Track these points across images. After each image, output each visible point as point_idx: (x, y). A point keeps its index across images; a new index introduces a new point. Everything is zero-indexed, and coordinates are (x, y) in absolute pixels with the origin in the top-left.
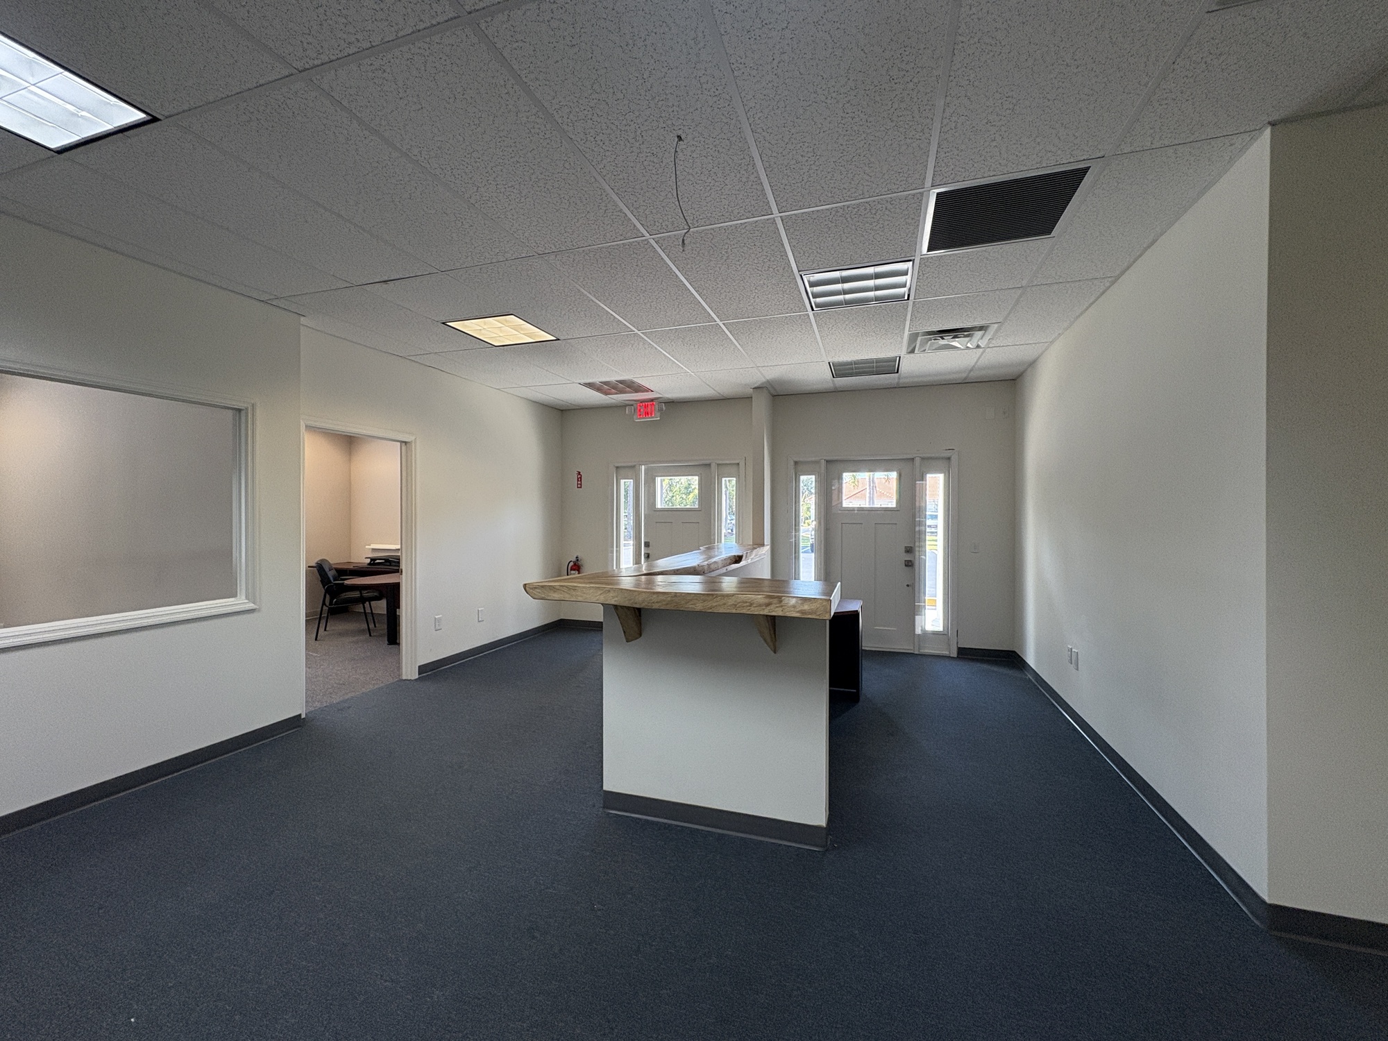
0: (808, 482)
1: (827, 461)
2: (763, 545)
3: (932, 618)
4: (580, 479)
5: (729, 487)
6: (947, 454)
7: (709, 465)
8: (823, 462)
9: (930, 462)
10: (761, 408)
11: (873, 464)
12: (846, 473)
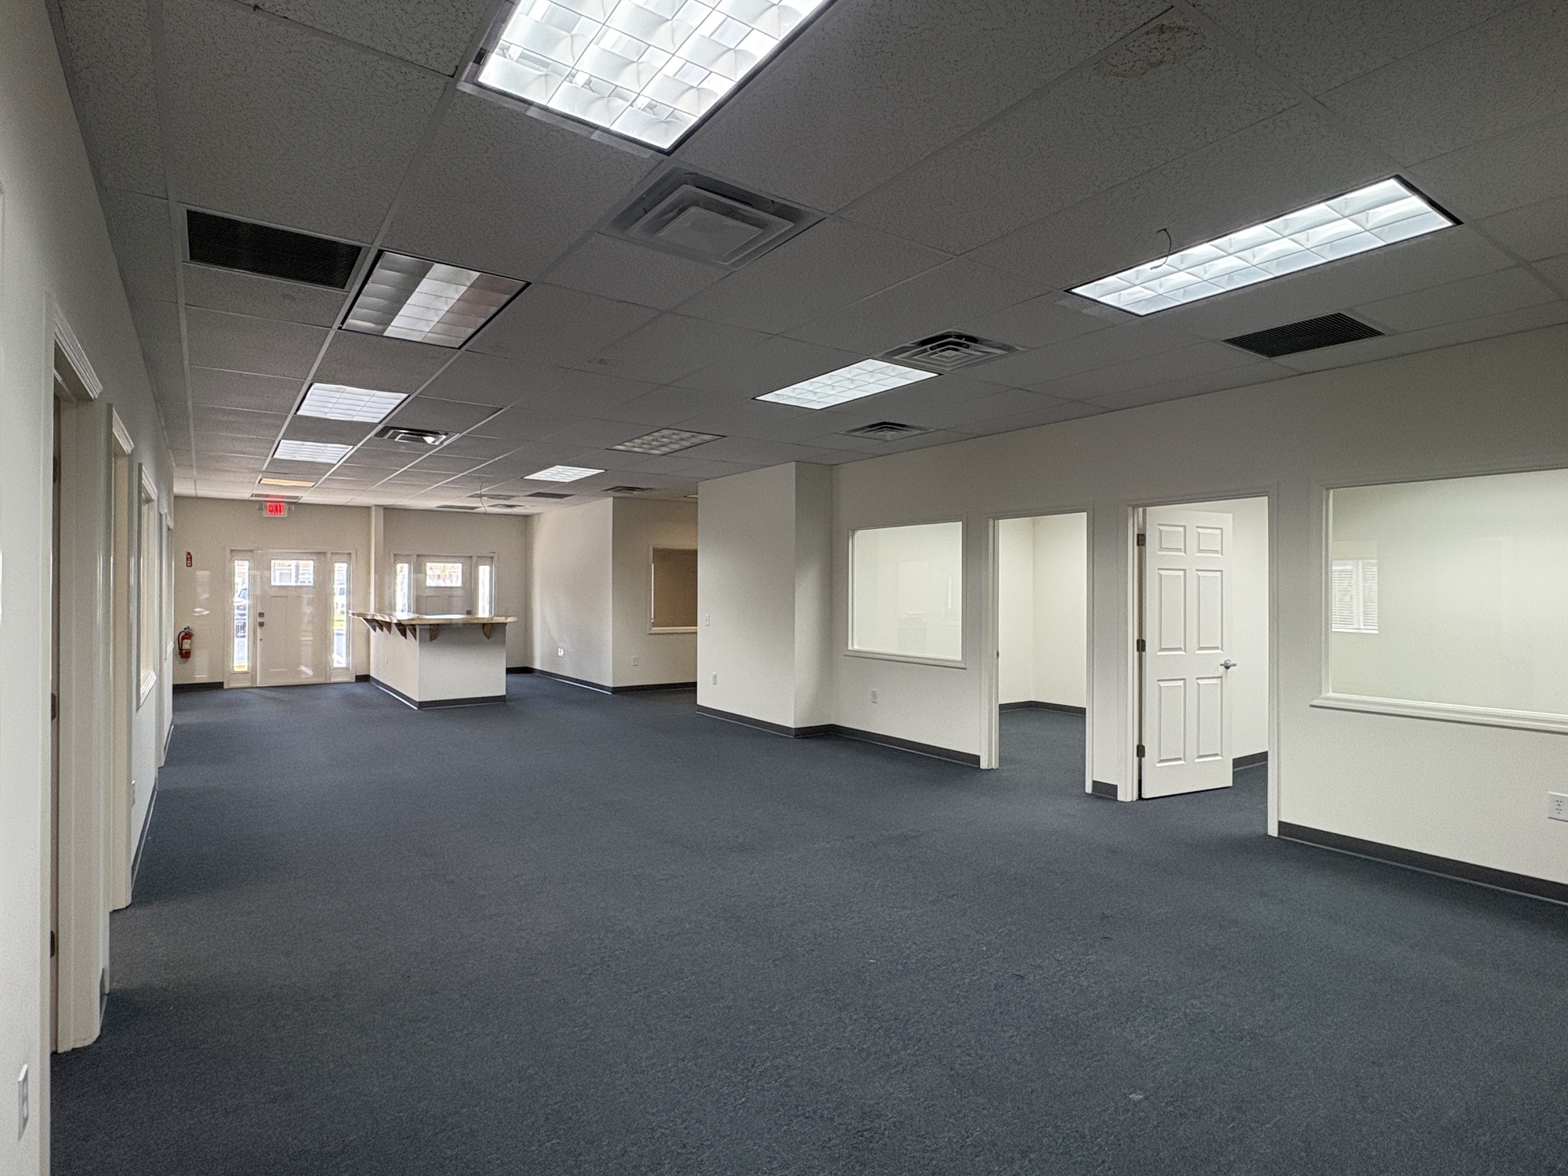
0: (403, 570)
1: (417, 555)
4: (189, 558)
6: (492, 555)
7: (325, 553)
8: (415, 556)
10: (376, 521)
12: (429, 565)
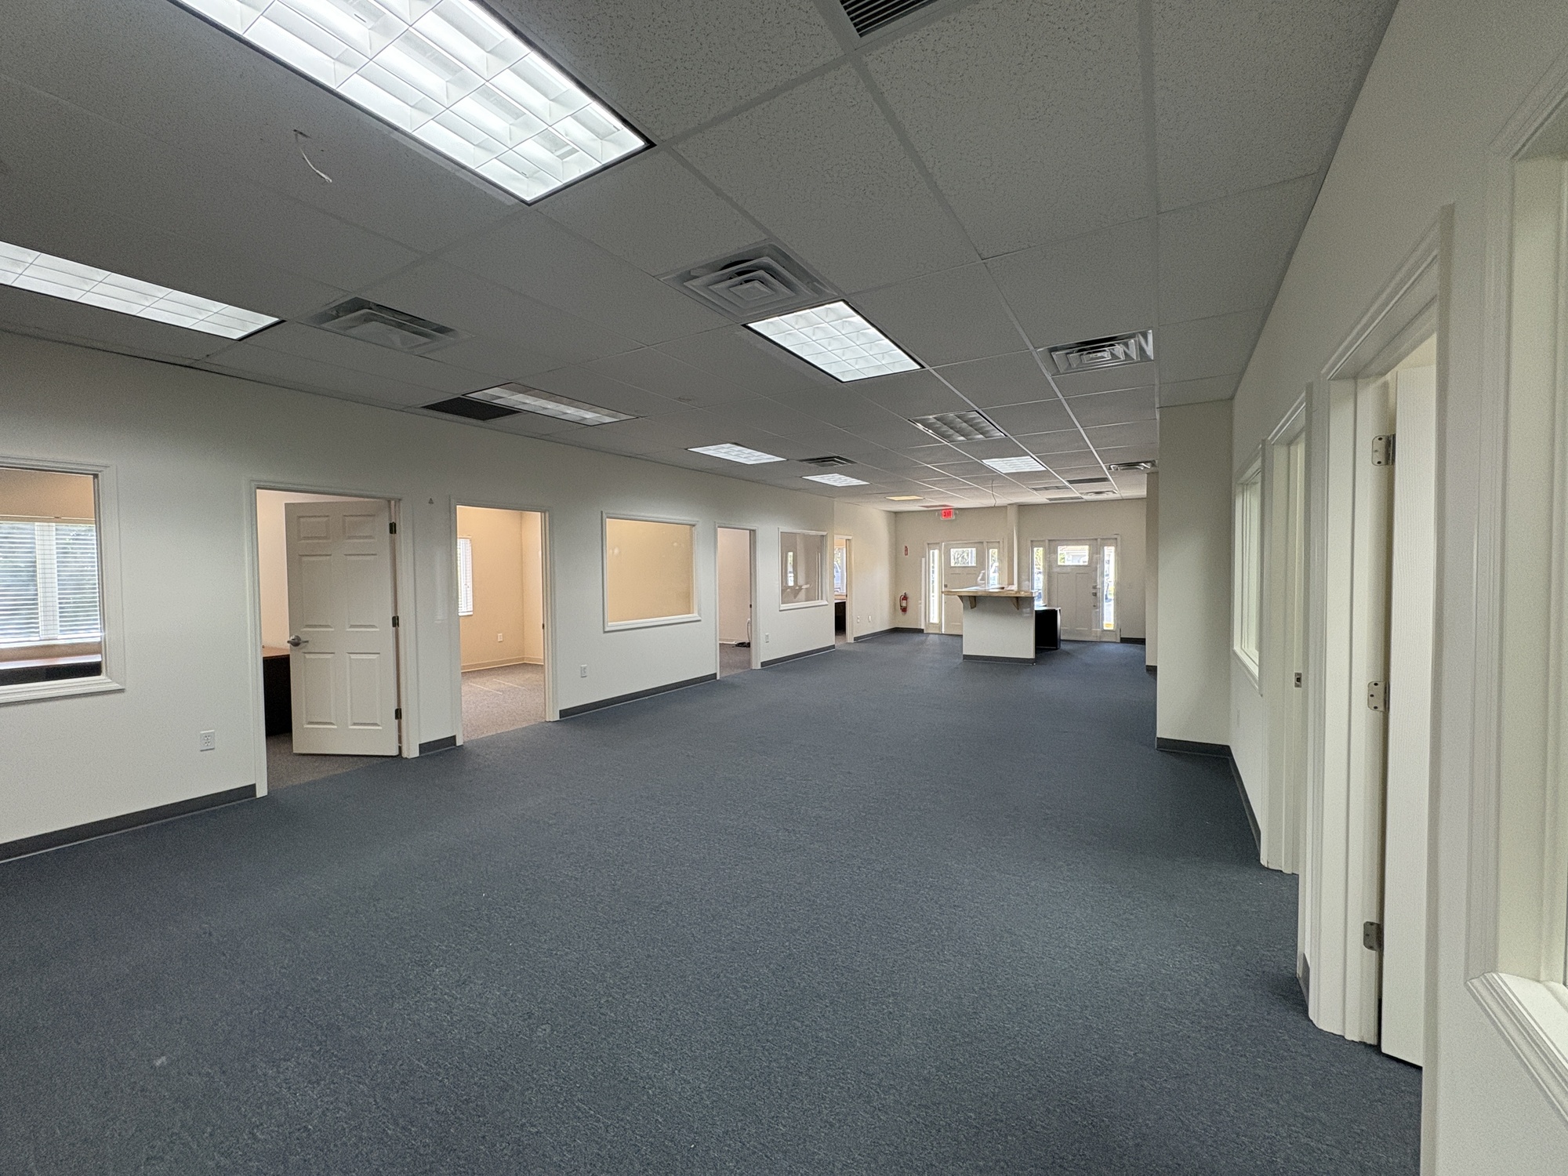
0: (1039, 553)
1: (1049, 540)
2: (1013, 584)
3: (1109, 621)
4: (906, 550)
5: (994, 553)
6: (1115, 536)
7: (982, 543)
8: (1047, 541)
9: (1106, 541)
10: (1012, 515)
11: (1077, 541)
12: (1059, 548)
